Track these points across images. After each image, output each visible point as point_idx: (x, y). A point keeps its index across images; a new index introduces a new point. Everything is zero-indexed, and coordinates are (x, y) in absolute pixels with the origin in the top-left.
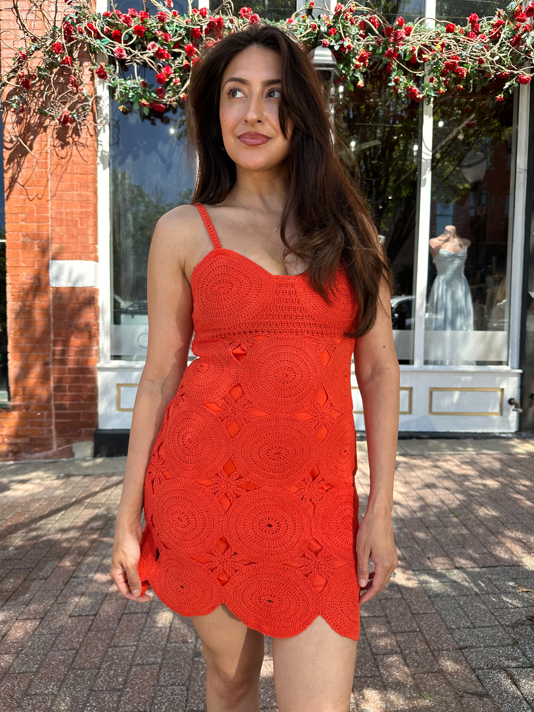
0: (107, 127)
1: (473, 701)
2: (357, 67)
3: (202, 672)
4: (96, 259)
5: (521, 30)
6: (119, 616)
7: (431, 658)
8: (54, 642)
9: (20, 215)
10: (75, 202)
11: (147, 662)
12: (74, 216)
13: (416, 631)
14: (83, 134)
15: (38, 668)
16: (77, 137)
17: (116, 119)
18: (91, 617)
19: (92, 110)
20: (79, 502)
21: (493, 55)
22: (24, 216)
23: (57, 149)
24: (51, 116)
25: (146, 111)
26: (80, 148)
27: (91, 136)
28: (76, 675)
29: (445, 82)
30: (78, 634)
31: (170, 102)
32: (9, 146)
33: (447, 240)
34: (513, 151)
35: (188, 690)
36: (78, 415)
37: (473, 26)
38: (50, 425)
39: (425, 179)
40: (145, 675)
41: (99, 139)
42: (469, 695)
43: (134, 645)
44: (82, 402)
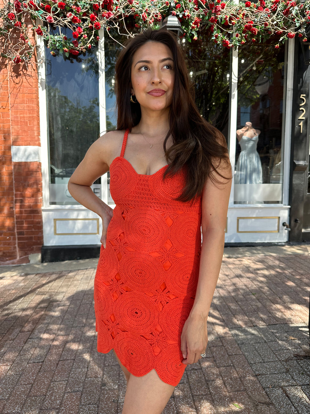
0: (44, 64)
1: (264, 408)
2: (193, 28)
3: (106, 396)
4: (39, 145)
5: (289, 5)
6: (57, 362)
7: (239, 382)
8: (18, 380)
10: (26, 111)
11: (74, 390)
12: (25, 119)
13: (231, 366)
14: (30, 69)
15: (9, 397)
16: (25, 71)
17: (49, 59)
18: (40, 363)
19: (34, 55)
20: (33, 291)
23: (13, 78)
24: (9, 58)
25: (67, 55)
26: (28, 78)
27: (34, 70)
28: (32, 400)
29: (245, 37)
30: (33, 374)
31: (82, 49)
33: (247, 130)
34: (285, 77)
35: (98, 407)
36: (31, 238)
37: (261, 3)
38: (15, 244)
39: (234, 94)
40: (73, 398)
41: (39, 72)
42: (261, 404)
43: (66, 380)
44: (33, 230)
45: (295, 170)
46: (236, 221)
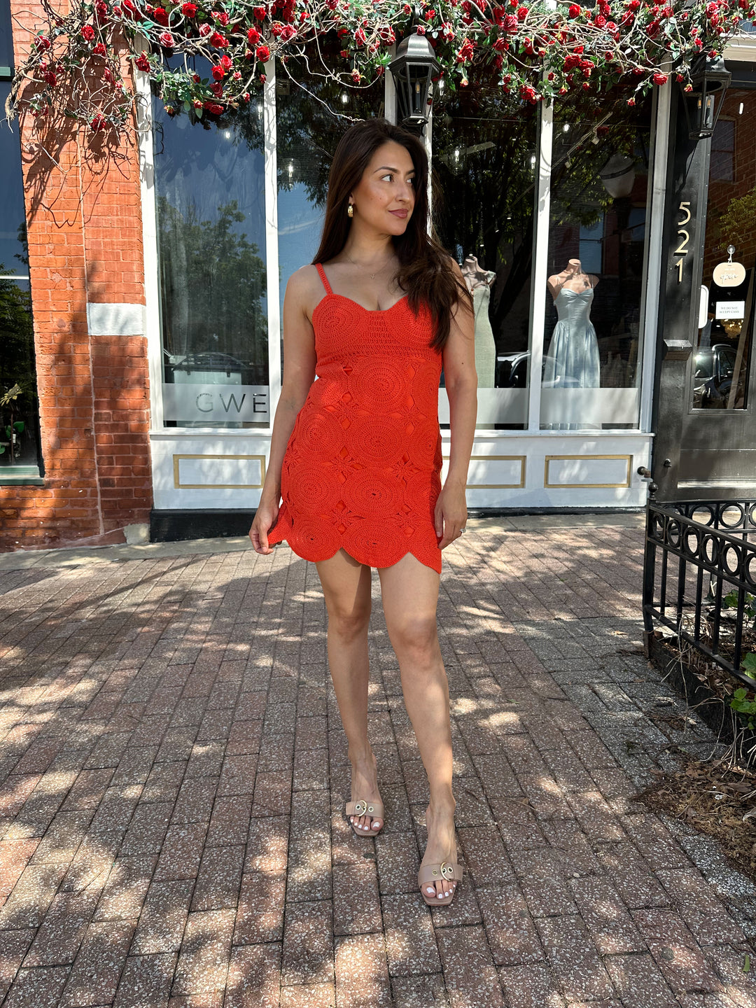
0: (150, 134)
1: (555, 703)
2: (460, 60)
3: (308, 694)
4: (143, 302)
5: (659, 15)
6: (219, 663)
7: (521, 679)
8: (158, 683)
9: (47, 246)
10: (115, 230)
11: (254, 690)
12: (115, 247)
13: (508, 662)
14: (122, 142)
15: (149, 699)
16: (114, 147)
17: (161, 122)
18: (190, 665)
19: (132, 113)
20: (146, 581)
21: (623, 48)
22: (51, 247)
23: (90, 162)
24: (81, 119)
25: (199, 113)
26: (119, 161)
27: (132, 145)
28: (188, 702)
29: (568, 78)
30: (181, 676)
31: (230, 102)
32: (29, 157)
33: (570, 278)
34: (650, 165)
36: (129, 492)
37: (602, 9)
38: (96, 504)
39: (544, 201)
40: (255, 698)
41: (141, 148)
42: (552, 700)
43: (239, 680)
44: (133, 476)
45: (666, 358)
46: (544, 463)
